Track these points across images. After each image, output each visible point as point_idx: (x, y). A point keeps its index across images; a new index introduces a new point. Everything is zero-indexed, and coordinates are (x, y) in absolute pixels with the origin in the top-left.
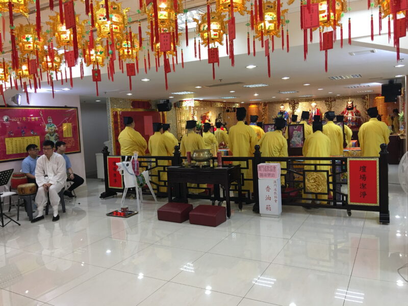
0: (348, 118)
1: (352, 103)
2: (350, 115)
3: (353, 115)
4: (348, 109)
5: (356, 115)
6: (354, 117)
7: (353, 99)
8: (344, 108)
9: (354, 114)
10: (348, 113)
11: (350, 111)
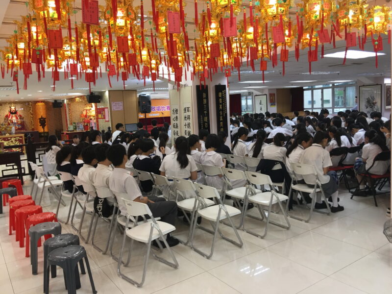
0: (14, 121)
1: (15, 108)
2: (14, 118)
3: (17, 118)
4: (11, 113)
5: (20, 119)
6: (19, 120)
7: (15, 105)
8: (7, 113)
9: (19, 118)
10: (12, 117)
11: (14, 115)
